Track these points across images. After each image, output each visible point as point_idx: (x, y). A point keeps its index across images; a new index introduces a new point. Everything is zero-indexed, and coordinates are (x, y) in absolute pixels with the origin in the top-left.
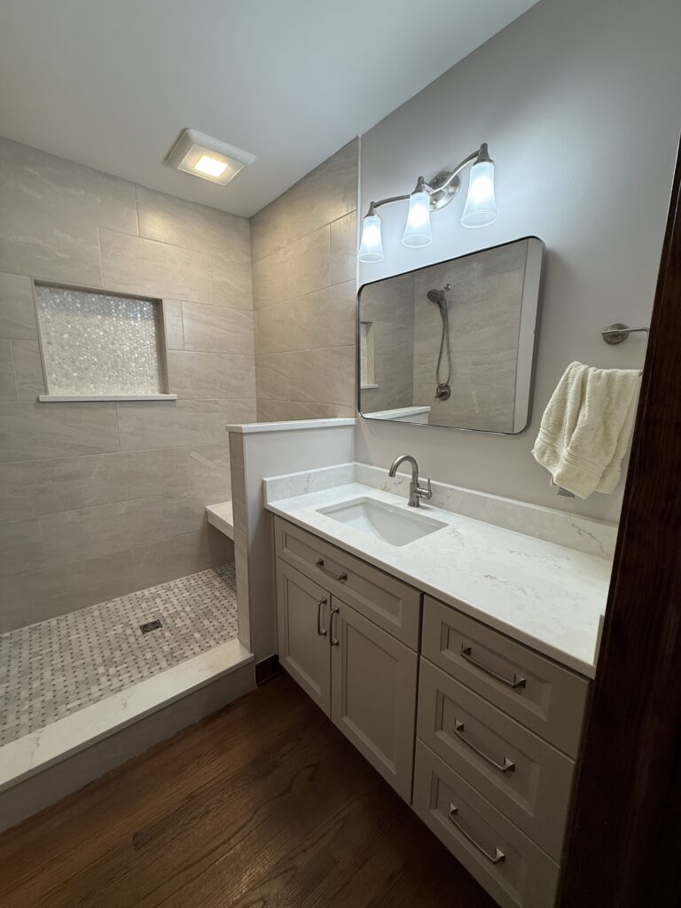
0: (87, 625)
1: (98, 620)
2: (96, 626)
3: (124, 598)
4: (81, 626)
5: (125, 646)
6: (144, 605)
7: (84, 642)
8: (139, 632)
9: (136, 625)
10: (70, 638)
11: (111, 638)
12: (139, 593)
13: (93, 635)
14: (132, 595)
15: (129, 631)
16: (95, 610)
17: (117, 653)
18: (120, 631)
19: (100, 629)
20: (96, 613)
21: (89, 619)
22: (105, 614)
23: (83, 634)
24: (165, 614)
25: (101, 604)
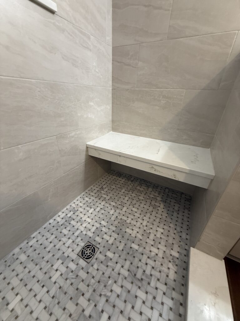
0: (20, 277)
1: (31, 266)
2: (32, 274)
3: (41, 230)
4: (15, 282)
5: (82, 287)
6: (65, 231)
7: (33, 303)
8: (82, 263)
9: (74, 256)
10: (10, 307)
11: (61, 282)
12: (51, 221)
13: (37, 288)
14: (46, 225)
15: (72, 266)
16: (19, 254)
17: (83, 301)
18: (63, 269)
19: (40, 275)
20: (23, 258)
21: (19, 269)
22: (34, 255)
23: (24, 292)
24: (90, 234)
25: (22, 245)
